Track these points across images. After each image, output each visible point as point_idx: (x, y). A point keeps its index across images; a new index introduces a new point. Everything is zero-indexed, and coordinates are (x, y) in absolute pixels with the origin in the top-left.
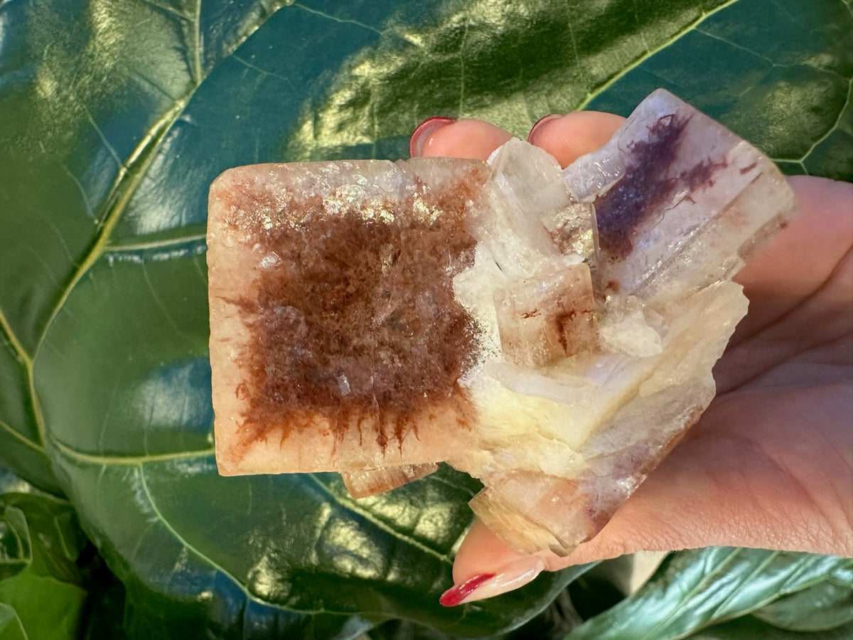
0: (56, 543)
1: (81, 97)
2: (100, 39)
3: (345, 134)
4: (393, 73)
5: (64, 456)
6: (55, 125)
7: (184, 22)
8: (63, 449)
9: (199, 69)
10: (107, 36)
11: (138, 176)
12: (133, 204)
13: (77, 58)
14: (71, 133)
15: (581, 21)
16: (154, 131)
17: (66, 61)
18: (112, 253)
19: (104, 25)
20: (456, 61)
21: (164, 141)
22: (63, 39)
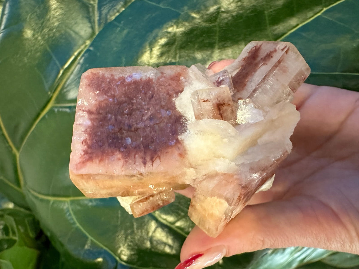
0: (26, 230)
1: (44, 38)
2: (53, 12)
3: (164, 58)
4: (187, 31)
5: (33, 195)
6: (32, 50)
7: (90, 6)
8: (33, 192)
9: (97, 27)
10: (56, 11)
11: (69, 74)
12: (66, 86)
13: (42, 21)
14: (39, 54)
15: (271, 10)
16: (76, 54)
17: (37, 22)
18: (56, 107)
19: (54, 7)
20: (215, 26)
21: (81, 59)
22: (36, 12)
